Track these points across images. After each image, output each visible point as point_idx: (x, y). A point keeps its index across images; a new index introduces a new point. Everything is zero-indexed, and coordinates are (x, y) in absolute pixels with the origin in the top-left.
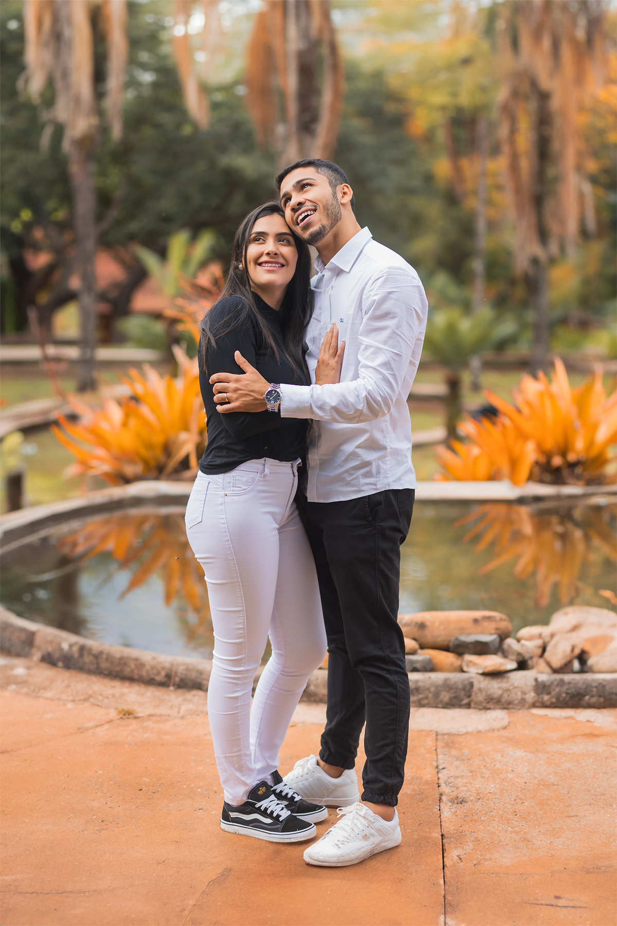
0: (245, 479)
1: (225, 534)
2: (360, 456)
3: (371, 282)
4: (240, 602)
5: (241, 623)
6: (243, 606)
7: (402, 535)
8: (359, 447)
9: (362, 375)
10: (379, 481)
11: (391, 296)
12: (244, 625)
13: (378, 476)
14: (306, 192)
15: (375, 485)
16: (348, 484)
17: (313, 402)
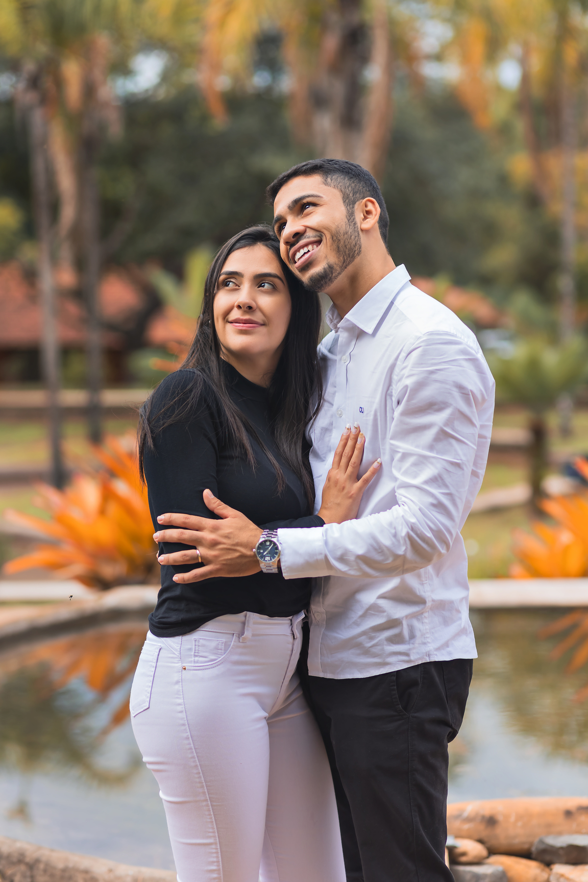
0: (213, 644)
1: (183, 728)
2: (384, 612)
3: (403, 355)
4: (211, 830)
5: (214, 862)
6: (214, 837)
7: (450, 730)
8: (382, 597)
9: (401, 499)
10: (414, 648)
11: (434, 376)
12: (218, 866)
13: (412, 641)
14: (308, 214)
15: (407, 654)
16: (367, 652)
17: (330, 552)
